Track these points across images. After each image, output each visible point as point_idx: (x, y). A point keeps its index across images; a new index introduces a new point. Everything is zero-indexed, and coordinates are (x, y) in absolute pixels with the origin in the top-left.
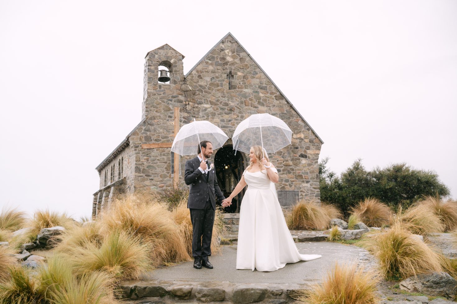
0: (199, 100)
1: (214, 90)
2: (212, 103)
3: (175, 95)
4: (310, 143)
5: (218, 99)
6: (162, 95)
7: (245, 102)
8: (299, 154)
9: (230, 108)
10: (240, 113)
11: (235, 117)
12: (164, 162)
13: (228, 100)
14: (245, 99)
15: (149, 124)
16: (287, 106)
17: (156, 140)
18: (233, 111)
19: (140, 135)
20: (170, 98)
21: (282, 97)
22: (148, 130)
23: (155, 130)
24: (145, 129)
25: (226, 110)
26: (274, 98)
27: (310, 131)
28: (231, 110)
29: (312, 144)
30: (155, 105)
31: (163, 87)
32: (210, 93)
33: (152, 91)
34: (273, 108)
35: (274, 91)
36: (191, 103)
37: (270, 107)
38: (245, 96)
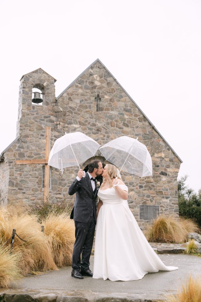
0: (69, 121)
1: (83, 112)
2: (80, 123)
3: (47, 115)
4: (170, 162)
5: (86, 120)
6: (35, 115)
7: (111, 123)
8: (160, 172)
9: (97, 128)
10: (106, 133)
11: (102, 136)
12: (36, 177)
13: (96, 121)
14: (111, 120)
15: (22, 142)
16: (149, 128)
17: (29, 157)
18: (100, 131)
19: (14, 151)
20: (43, 118)
21: (145, 118)
22: (22, 148)
23: (28, 147)
24: (19, 146)
25: (94, 130)
26: (138, 120)
27: (170, 151)
28: (98, 130)
29: (171, 163)
30: (29, 124)
31: (36, 108)
32: (79, 114)
33: (26, 111)
34: (137, 129)
35: (138, 114)
36: (61, 123)
37: (134, 128)
38: (111, 117)
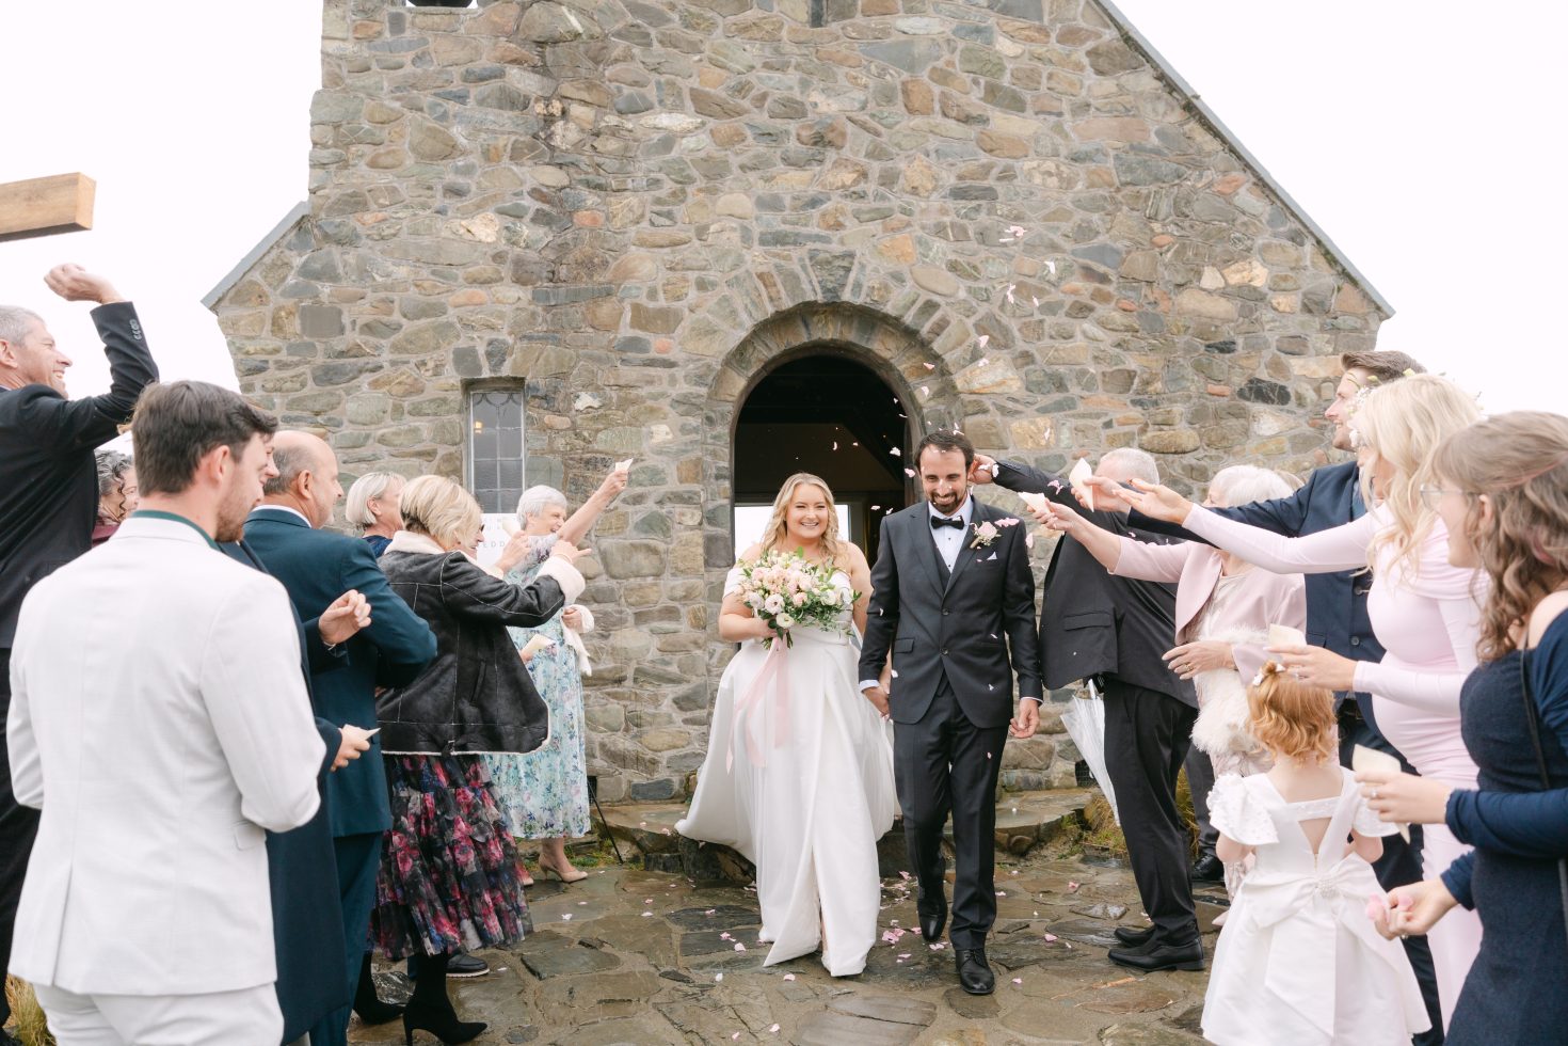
0: (627, 90)
1: (719, 31)
2: (703, 104)
3: (485, 62)
4: (1306, 317)
5: (743, 78)
6: (409, 69)
7: (905, 92)
8: (1239, 381)
9: (817, 128)
10: (876, 153)
11: (848, 177)
12: (419, 454)
13: (805, 85)
14: (905, 76)
15: (327, 237)
16: (1161, 107)
17: (369, 328)
18: (831, 143)
19: (276, 299)
20: (457, 86)
21: (1132, 51)
22: (329, 274)
23: (363, 273)
24: (304, 265)
25: (792, 145)
26: (1086, 61)
27: (1309, 247)
28: (823, 139)
29: (1316, 322)
30: (367, 126)
31: (413, 23)
32: (694, 48)
33: (350, 48)
34: (1081, 122)
35: (1082, 24)
36: (576, 110)
37: (1060, 114)
38: (905, 57)
